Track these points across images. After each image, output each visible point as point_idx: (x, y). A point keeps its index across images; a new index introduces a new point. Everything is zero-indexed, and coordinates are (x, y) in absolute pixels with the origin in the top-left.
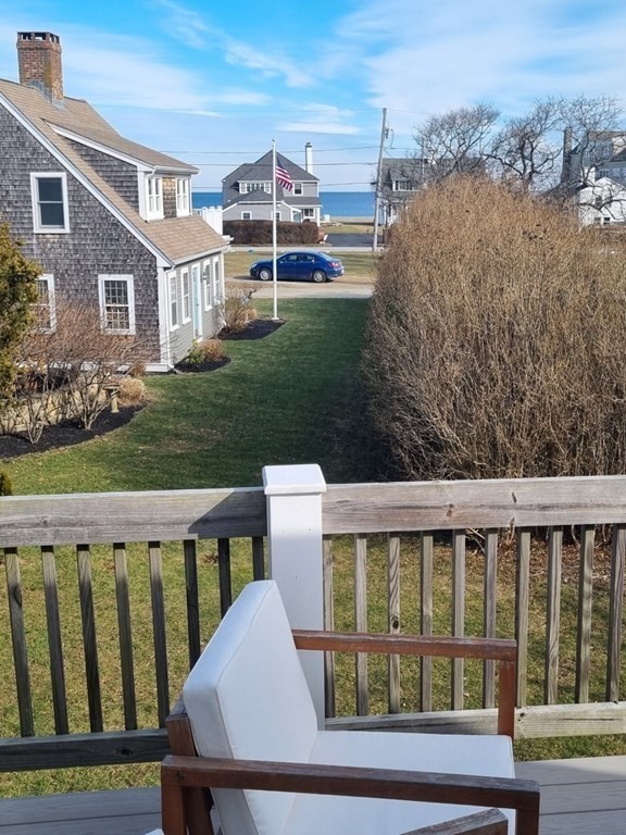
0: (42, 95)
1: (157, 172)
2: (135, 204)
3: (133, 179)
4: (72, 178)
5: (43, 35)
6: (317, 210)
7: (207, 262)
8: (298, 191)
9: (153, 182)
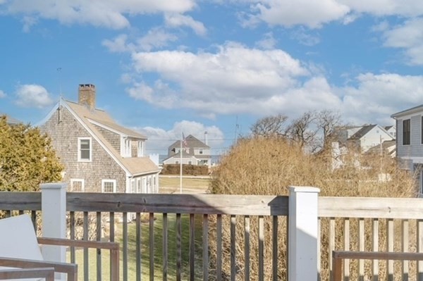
0: (86, 108)
1: (129, 138)
2: (119, 150)
3: (118, 140)
4: (94, 140)
5: (88, 85)
6: (209, 160)
7: (150, 176)
8: (201, 153)
9: (127, 142)
